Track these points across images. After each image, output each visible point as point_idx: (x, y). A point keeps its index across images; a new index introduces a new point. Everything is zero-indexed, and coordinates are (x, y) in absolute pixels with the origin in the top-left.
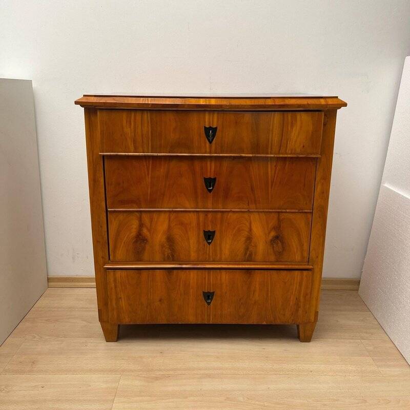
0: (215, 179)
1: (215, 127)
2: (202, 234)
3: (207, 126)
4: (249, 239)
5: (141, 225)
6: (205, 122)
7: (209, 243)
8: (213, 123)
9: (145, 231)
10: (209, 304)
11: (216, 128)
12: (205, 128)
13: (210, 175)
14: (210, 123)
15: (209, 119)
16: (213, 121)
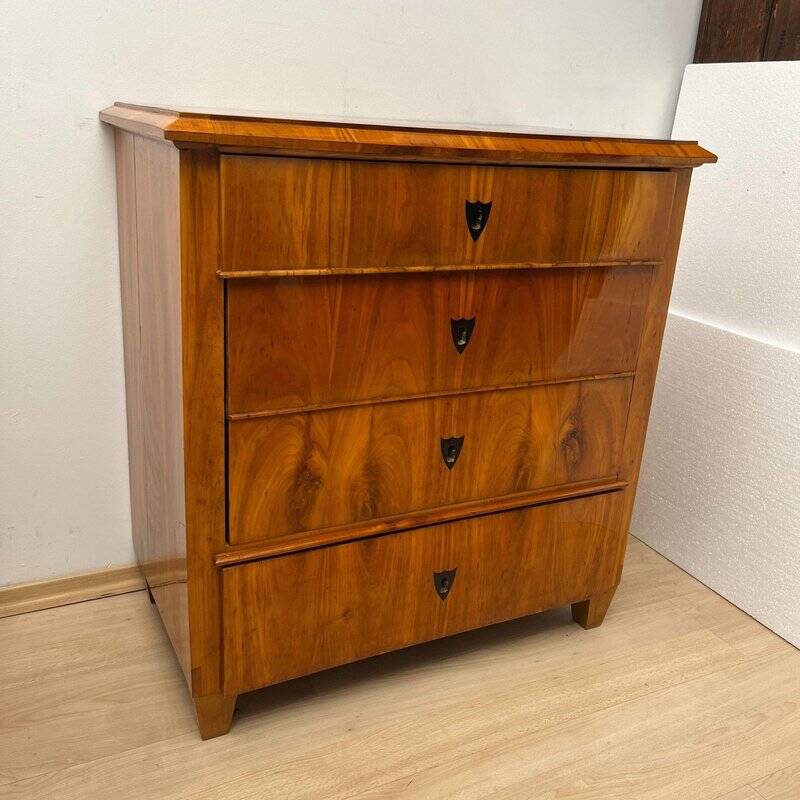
0: (473, 321)
1: (486, 202)
2: (437, 448)
3: (472, 201)
4: (525, 446)
5: (309, 445)
6: (468, 190)
7: (450, 466)
8: (483, 195)
9: (317, 458)
10: (443, 596)
11: (490, 204)
12: (468, 203)
13: (464, 312)
14: (477, 194)
15: (478, 183)
16: (484, 188)
